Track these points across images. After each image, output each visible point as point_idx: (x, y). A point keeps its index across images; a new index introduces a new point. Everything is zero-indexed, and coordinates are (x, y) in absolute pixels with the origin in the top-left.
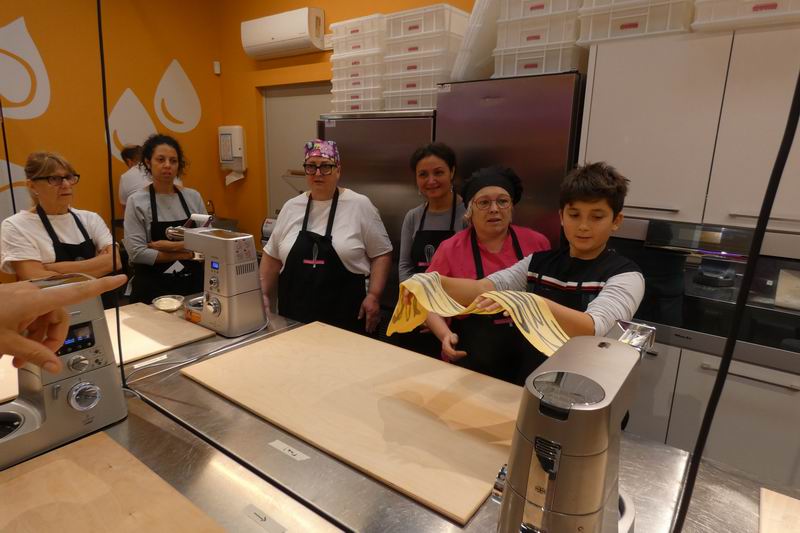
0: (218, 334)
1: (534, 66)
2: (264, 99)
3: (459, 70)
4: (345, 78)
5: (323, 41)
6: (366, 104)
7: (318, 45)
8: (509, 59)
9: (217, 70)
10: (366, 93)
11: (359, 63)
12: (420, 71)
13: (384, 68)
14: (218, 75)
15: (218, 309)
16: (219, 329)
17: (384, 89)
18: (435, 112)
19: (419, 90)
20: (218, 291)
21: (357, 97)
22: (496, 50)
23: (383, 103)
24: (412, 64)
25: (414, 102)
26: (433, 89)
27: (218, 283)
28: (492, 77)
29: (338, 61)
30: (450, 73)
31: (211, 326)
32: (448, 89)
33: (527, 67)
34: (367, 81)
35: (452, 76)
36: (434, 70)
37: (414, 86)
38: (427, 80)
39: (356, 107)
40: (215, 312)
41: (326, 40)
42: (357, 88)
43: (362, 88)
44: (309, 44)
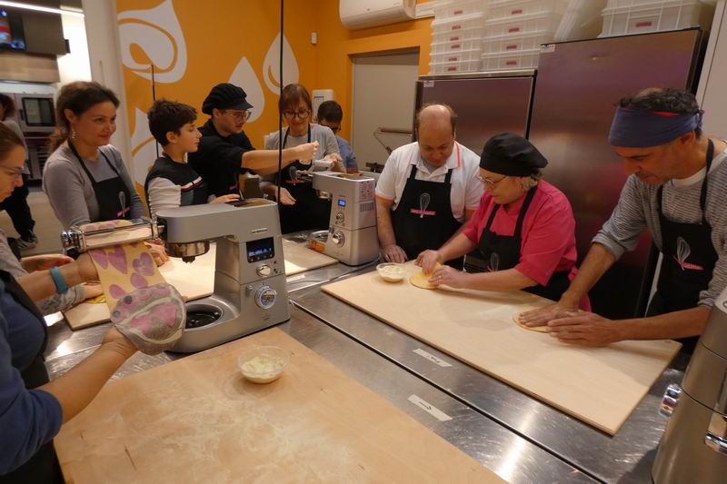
0: (340, 262)
1: (649, 24)
2: (353, 65)
3: (563, 31)
4: (444, 42)
5: (414, 11)
6: (464, 66)
7: (410, 14)
8: (620, 18)
9: (314, 40)
10: (465, 55)
11: (460, 27)
12: (523, 33)
13: (485, 31)
14: (314, 44)
15: (342, 241)
16: (341, 258)
17: (483, 52)
18: (536, 72)
19: (520, 51)
20: (344, 225)
21: (455, 59)
22: (605, 9)
23: (481, 65)
24: (514, 26)
25: (513, 63)
26: (536, 49)
27: (344, 218)
28: (600, 36)
29: (439, 27)
30: (554, 34)
31: (335, 255)
32: (552, 49)
33: (639, 25)
34: (467, 45)
35: (556, 36)
36: (538, 31)
37: (514, 47)
38: (528, 41)
39: (454, 69)
40: (339, 243)
41: (418, 9)
42: (456, 51)
43: (461, 50)
44: (402, 13)
